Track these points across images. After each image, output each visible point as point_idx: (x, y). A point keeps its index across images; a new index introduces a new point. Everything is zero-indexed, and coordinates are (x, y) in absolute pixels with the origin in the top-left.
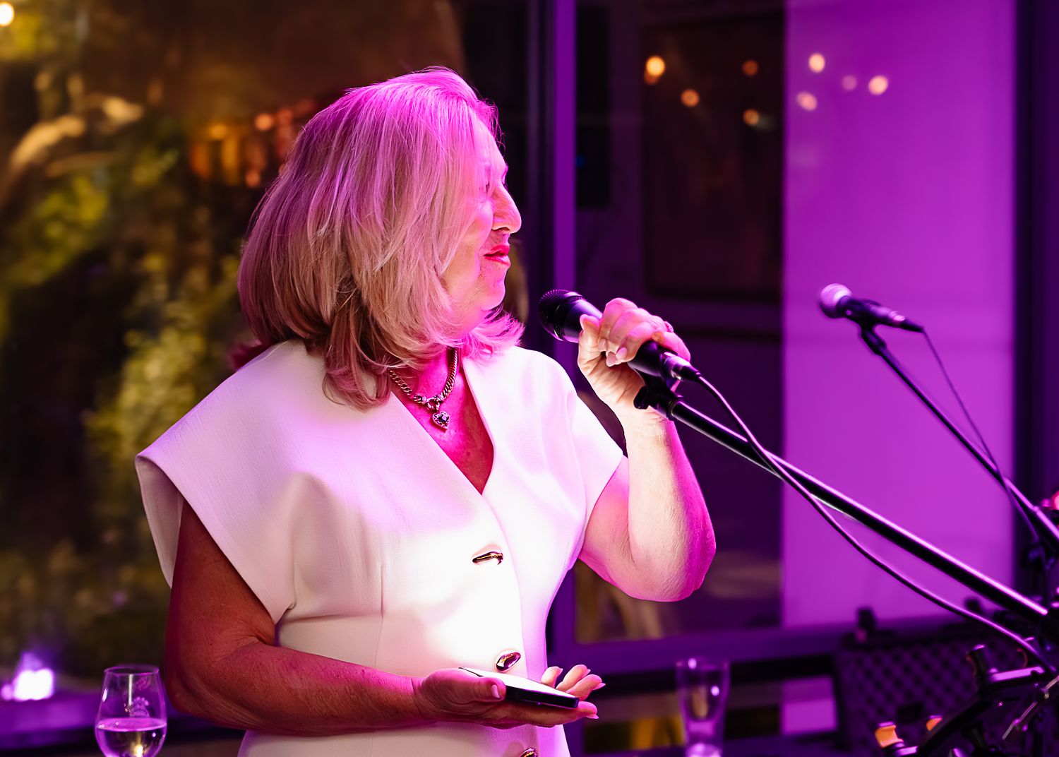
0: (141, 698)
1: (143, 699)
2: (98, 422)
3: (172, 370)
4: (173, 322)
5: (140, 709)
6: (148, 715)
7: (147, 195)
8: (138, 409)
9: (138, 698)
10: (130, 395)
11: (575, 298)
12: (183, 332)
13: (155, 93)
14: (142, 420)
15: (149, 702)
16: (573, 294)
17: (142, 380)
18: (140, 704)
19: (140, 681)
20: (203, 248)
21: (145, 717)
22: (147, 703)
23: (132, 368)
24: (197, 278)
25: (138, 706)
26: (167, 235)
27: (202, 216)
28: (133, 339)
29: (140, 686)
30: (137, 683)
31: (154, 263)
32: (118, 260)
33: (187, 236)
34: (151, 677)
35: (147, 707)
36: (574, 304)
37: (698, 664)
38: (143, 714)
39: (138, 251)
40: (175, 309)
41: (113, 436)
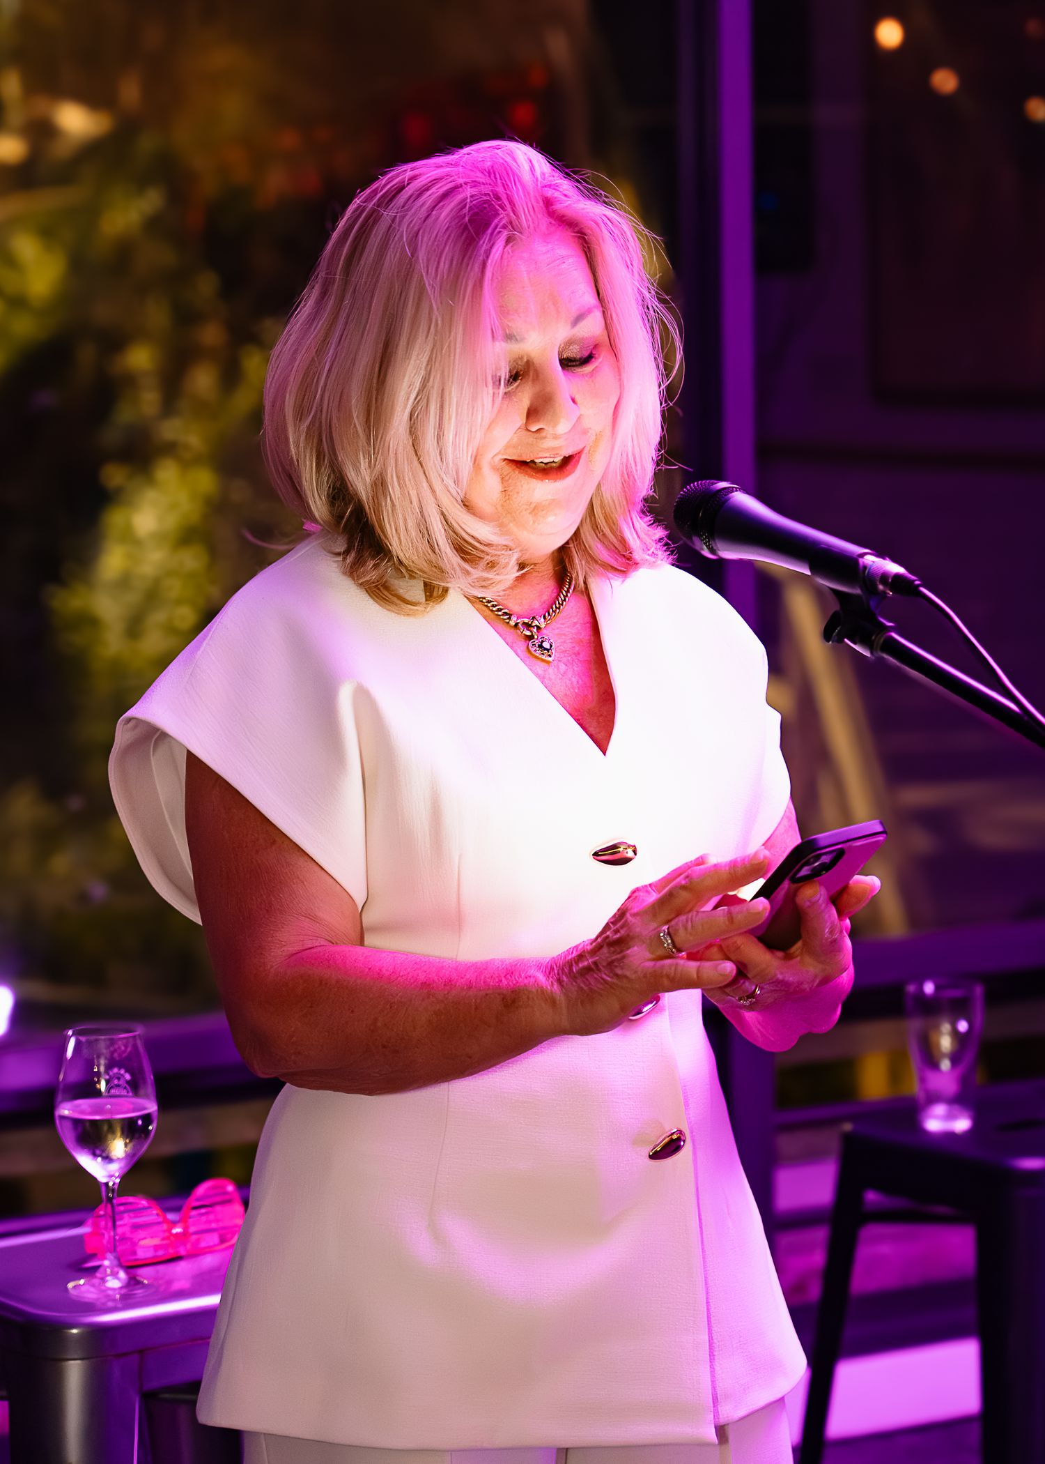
0: (119, 1069)
1: (122, 1071)
2: (68, 601)
3: (172, 522)
4: (170, 449)
5: (118, 1086)
6: (131, 1094)
7: (123, 254)
8: (124, 582)
9: (116, 1070)
10: (113, 561)
11: (729, 490)
12: (186, 465)
13: (130, 92)
14: (133, 598)
15: (131, 1075)
16: (723, 485)
17: (129, 537)
18: (119, 1079)
19: (116, 1046)
20: (211, 335)
21: (127, 1096)
22: (128, 1077)
23: (115, 519)
24: (203, 380)
25: (116, 1082)
26: (157, 315)
27: (206, 286)
28: (114, 475)
29: (116, 1055)
30: (112, 1049)
31: (140, 358)
32: (86, 355)
33: (186, 317)
34: (131, 1040)
35: (127, 1082)
36: (729, 499)
37: (937, 988)
38: (124, 1092)
39: (115, 342)
40: (171, 430)
41: (90, 622)
